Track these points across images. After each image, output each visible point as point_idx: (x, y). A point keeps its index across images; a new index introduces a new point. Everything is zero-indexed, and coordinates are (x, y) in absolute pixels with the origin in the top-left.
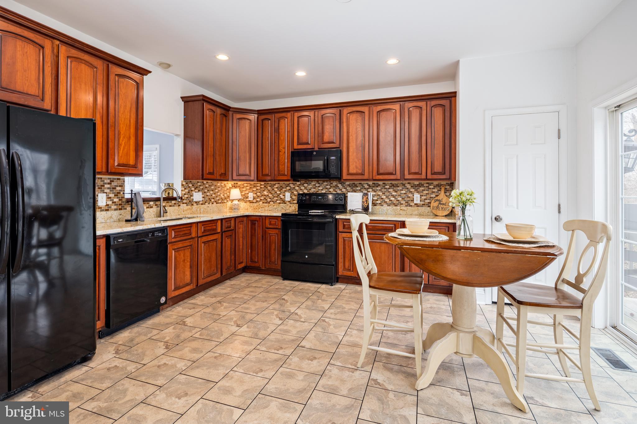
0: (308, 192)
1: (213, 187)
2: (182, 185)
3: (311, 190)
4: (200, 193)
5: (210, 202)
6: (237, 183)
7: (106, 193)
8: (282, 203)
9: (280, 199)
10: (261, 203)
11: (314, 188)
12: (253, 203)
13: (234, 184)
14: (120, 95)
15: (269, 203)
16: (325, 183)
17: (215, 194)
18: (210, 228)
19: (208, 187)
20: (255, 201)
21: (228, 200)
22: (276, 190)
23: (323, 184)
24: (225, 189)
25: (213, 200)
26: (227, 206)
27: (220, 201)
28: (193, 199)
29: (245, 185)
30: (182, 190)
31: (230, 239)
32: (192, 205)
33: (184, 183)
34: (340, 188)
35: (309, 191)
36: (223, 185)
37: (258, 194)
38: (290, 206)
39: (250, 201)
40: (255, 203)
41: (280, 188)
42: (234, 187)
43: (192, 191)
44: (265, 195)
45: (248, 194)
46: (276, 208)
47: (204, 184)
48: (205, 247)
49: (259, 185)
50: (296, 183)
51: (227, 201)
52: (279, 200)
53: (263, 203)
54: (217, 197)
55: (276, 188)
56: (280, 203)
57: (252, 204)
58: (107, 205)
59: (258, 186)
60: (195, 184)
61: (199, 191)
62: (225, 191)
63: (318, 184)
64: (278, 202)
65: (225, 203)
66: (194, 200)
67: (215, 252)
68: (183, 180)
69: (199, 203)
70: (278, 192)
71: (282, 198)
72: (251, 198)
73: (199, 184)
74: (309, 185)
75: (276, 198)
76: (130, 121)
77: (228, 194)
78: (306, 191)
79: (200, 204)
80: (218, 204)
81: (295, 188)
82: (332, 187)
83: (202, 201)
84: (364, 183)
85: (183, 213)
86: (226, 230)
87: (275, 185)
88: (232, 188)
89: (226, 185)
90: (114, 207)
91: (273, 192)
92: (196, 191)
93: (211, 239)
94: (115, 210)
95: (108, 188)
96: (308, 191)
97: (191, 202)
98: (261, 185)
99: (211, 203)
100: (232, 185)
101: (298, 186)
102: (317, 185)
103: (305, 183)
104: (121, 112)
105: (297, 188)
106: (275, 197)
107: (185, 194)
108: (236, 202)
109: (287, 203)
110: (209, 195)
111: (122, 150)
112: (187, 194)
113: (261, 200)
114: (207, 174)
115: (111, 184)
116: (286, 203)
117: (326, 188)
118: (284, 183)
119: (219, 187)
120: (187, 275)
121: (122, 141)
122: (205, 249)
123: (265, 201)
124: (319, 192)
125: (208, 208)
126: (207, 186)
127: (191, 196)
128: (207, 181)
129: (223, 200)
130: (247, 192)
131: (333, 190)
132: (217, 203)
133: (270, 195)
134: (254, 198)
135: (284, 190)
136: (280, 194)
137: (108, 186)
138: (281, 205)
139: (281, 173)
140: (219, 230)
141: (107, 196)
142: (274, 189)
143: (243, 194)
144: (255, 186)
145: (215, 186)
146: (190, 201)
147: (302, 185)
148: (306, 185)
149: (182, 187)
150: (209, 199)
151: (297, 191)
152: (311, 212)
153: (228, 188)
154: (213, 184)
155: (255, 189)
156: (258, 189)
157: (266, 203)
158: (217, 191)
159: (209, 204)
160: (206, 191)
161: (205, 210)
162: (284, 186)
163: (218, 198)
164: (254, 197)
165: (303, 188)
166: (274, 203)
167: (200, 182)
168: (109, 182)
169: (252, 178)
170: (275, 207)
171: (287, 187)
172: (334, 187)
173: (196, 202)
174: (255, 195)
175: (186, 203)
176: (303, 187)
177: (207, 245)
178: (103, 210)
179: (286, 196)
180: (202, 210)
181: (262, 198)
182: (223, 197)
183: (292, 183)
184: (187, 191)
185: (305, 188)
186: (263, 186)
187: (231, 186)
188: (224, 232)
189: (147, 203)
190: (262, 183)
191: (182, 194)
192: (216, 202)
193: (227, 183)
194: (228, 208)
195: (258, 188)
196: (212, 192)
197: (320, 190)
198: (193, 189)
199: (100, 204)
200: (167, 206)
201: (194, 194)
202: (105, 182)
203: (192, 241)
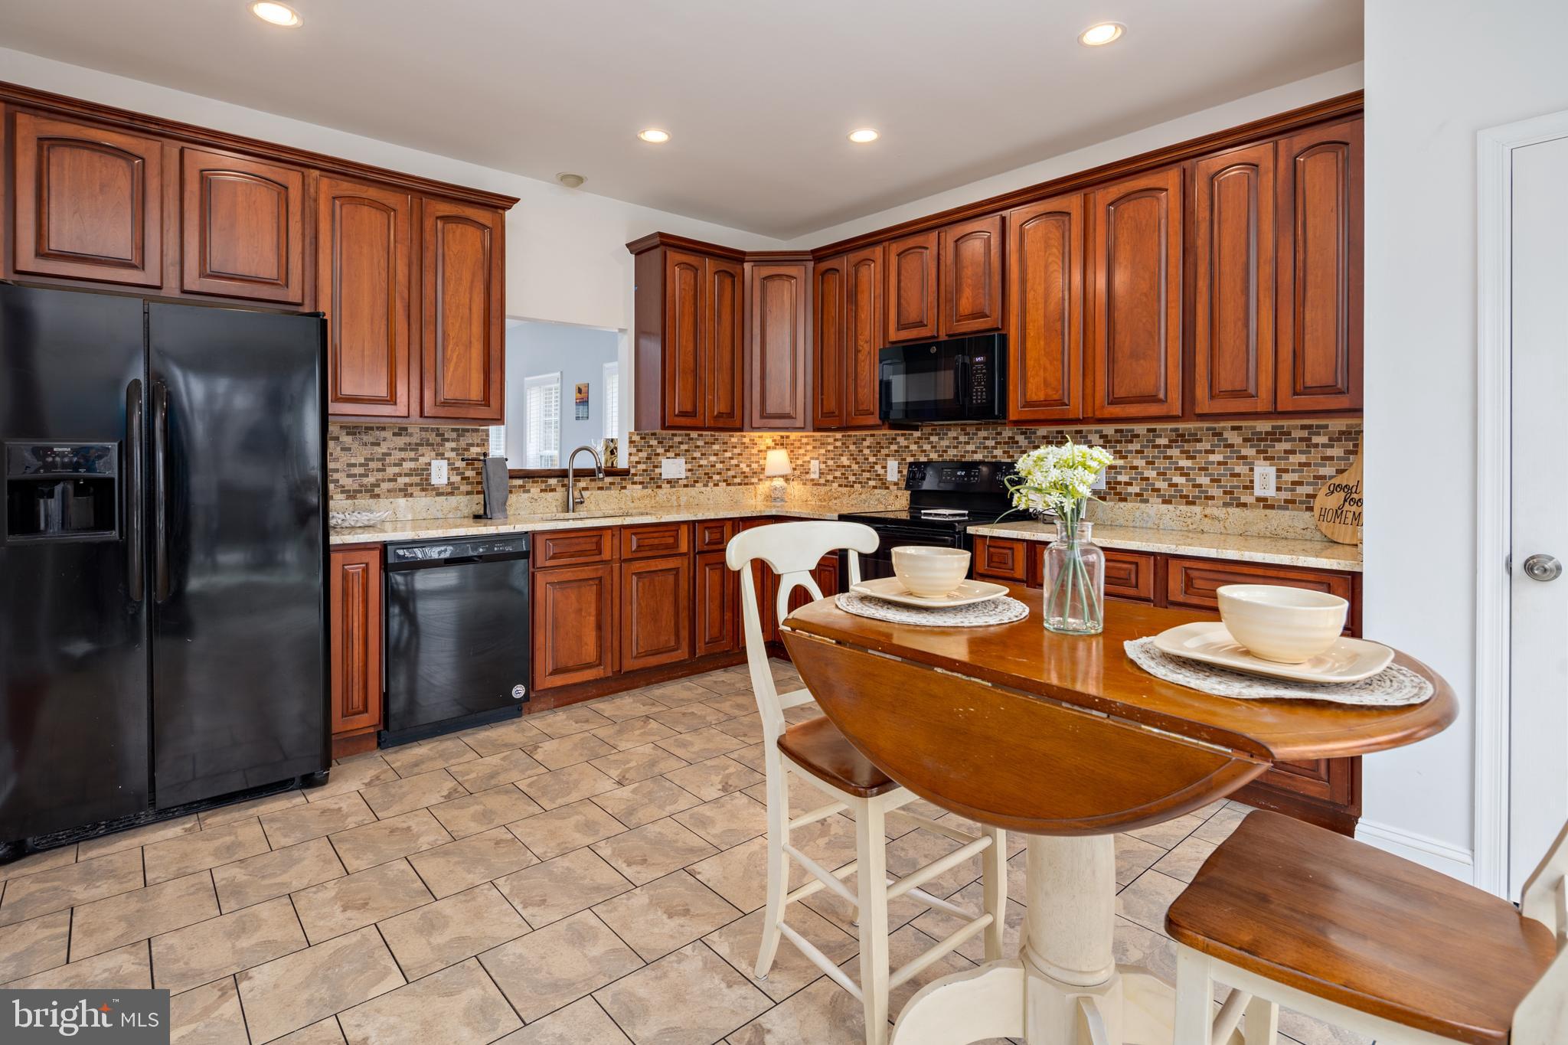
0: (940, 459)
1: (716, 447)
2: (631, 442)
3: (946, 451)
4: (681, 461)
5: (708, 482)
6: (788, 437)
7: (448, 459)
8: (880, 488)
9: (877, 475)
10: (835, 485)
11: (955, 447)
12: (819, 485)
13: (782, 437)
14: (447, 258)
15: (852, 486)
16: (983, 434)
17: (723, 462)
18: (656, 541)
19: (703, 447)
20: (822, 481)
21: (761, 476)
22: (866, 451)
23: (976, 434)
24: (754, 451)
25: (716, 477)
26: (759, 492)
27: (737, 480)
28: (661, 474)
29: (805, 440)
30: (630, 454)
31: (718, 572)
32: (660, 487)
33: (636, 438)
34: (1021, 447)
35: (942, 456)
36: (746, 440)
37: (830, 462)
38: (897, 496)
39: (812, 480)
40: (825, 485)
41: (877, 448)
42: (780, 444)
43: (658, 455)
44: (844, 466)
45: (809, 462)
46: (865, 501)
47: (692, 439)
48: (640, 584)
49: (831, 440)
50: (912, 435)
51: (760, 480)
52: (874, 479)
53: (840, 486)
54: (729, 470)
55: (868, 447)
56: (875, 487)
57: (815, 488)
58: (450, 484)
59: (829, 444)
60: (665, 439)
61: (677, 455)
62: (752, 455)
63: (965, 434)
64: (872, 483)
65: (753, 484)
66: (663, 477)
67: (671, 598)
68: (633, 430)
69: (678, 482)
70: (872, 459)
71: (879, 475)
72: (815, 473)
73: (677, 439)
74: (943, 439)
75: (866, 475)
76: (470, 310)
77: (762, 462)
78: (934, 456)
79: (680, 487)
80: (729, 487)
81: (908, 447)
82: (1000, 443)
83: (687, 478)
84: (1090, 432)
85: (632, 505)
86: (706, 548)
87: (864, 440)
88: (774, 448)
89: (757, 440)
90: (464, 488)
91: (860, 459)
92: (669, 454)
93: (660, 568)
94: (468, 493)
95: (453, 450)
96: (939, 456)
97: (654, 481)
98: (836, 440)
99: (711, 484)
100: (774, 441)
101: (915, 443)
102: (962, 439)
103: (932, 434)
104: (450, 293)
105: (913, 447)
106: (863, 471)
107: (638, 463)
108: (779, 483)
109: (892, 487)
110: (706, 466)
111: (451, 369)
112: (644, 463)
113: (835, 478)
114: (677, 416)
115: (459, 441)
116: (888, 488)
117: (985, 448)
118: (884, 435)
119: (735, 447)
120: (586, 644)
121: (453, 351)
122: (640, 589)
123: (844, 482)
124: (968, 459)
125: (701, 497)
126: (700, 443)
127: (656, 467)
128: (700, 432)
129: (747, 477)
130: (807, 458)
131: (1004, 452)
132: (728, 485)
133: (855, 467)
134: (821, 474)
135: (884, 451)
136: (876, 463)
137: (453, 445)
138: (876, 491)
139: (860, 408)
140: (684, 547)
141: (449, 464)
142: (862, 451)
143: (799, 462)
144: (824, 444)
145: (724, 443)
146: (651, 479)
147: (926, 439)
148: (934, 439)
149: (630, 447)
150: (705, 474)
151: (915, 455)
152: (925, 514)
153: (763, 447)
154: (717, 439)
155: (823, 451)
156: (829, 451)
157: (846, 486)
158: (728, 454)
159: (706, 485)
160: (697, 454)
161: (691, 499)
162: (884, 443)
163: (731, 473)
164: (820, 470)
165: (927, 447)
166: (862, 487)
167: (680, 435)
168: (455, 436)
169: (799, 423)
170: (863, 496)
171: (891, 443)
172: (1005, 443)
173: (669, 482)
174: (823, 466)
175: (641, 483)
176: (929, 443)
177: (646, 580)
178: (439, 494)
179: (889, 469)
180: (683, 499)
181: (838, 474)
182: (747, 470)
183: (903, 435)
184: (643, 455)
185: (932, 447)
186: (839, 444)
187: (772, 444)
188: (699, 553)
189: (542, 482)
190: (839, 435)
191: (630, 462)
192: (725, 481)
193: (761, 437)
194: (760, 498)
195: (830, 448)
196: (713, 458)
197: (968, 452)
198: (660, 450)
199: (434, 481)
200: (593, 489)
201: (664, 462)
202: (446, 436)
203: (601, 569)
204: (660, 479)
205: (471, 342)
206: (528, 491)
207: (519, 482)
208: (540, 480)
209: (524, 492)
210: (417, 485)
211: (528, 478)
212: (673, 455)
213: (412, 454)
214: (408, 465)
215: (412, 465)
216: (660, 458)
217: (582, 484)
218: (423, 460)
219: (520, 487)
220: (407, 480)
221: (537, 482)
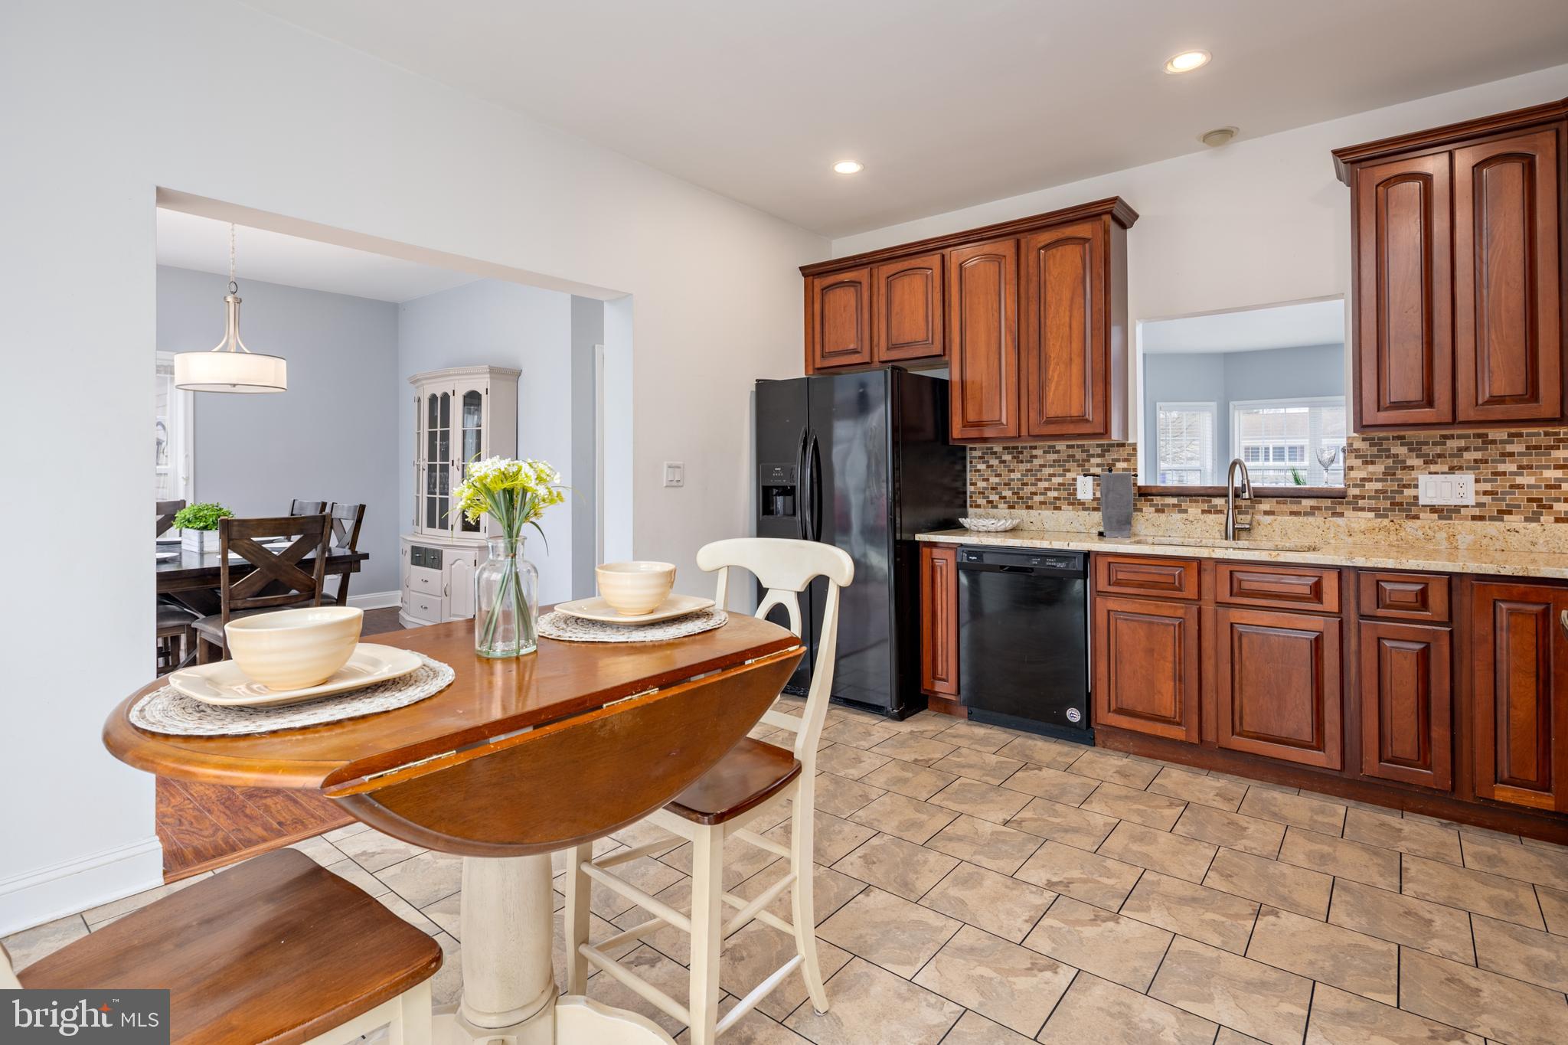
2: (1350, 450)
4: (1468, 478)
5: (1538, 514)
7: (1094, 475)
14: (1048, 283)
19: (1524, 454)
25: (1564, 508)
28: (1416, 498)
30: (1347, 469)
32: (1411, 517)
33: (1361, 445)
43: (1412, 468)
47: (1494, 442)
58: (1095, 499)
60: (1427, 443)
61: (1457, 468)
66: (1421, 502)
69: (1459, 512)
73: (1453, 444)
76: (1070, 327)
79: (1465, 518)
83: (1481, 505)
85: (1350, 540)
92: (1435, 468)
95: (1098, 465)
97: (1400, 508)
99: (1547, 519)
104: (1051, 316)
107: (1366, 480)
110: (1533, 486)
111: (1053, 389)
112: (1378, 481)
114: (1385, 409)
115: (1104, 456)
120: (1160, 693)
121: (1054, 371)
126: (1516, 448)
127: (1407, 486)
137: (1098, 460)
140: (1331, 603)
141: (1094, 480)
146: (1395, 504)
149: (1349, 457)
150: (1532, 501)
159: (1533, 520)
160: (1507, 468)
167: (1460, 437)
168: (1100, 452)
173: (1434, 509)
175: (1374, 510)
178: (1085, 509)
184: (1378, 468)
189: (1203, 502)
191: (1350, 480)
198: (1414, 461)
199: (1080, 496)
200: (1282, 513)
201: (1423, 479)
202: (1091, 452)
203: (1182, 608)
204: (1416, 505)
205: (1071, 359)
206: (1186, 511)
207: (1174, 501)
208: (1200, 498)
209: (1180, 512)
210: (1065, 499)
211: (1187, 496)
212: (1446, 468)
213: (1060, 470)
214: (1056, 480)
215: (1060, 480)
216: (1414, 474)
217: (1265, 505)
218: (1069, 475)
219: (1174, 505)
220: (1055, 494)
221: (1198, 502)
